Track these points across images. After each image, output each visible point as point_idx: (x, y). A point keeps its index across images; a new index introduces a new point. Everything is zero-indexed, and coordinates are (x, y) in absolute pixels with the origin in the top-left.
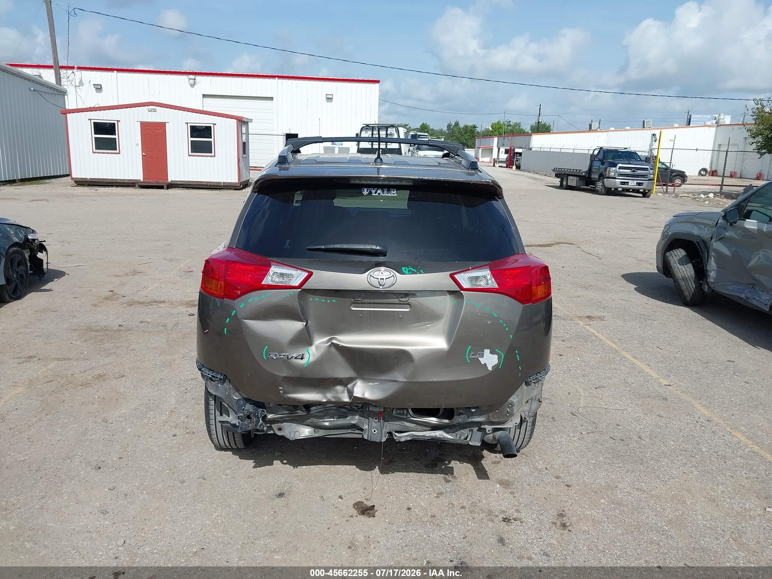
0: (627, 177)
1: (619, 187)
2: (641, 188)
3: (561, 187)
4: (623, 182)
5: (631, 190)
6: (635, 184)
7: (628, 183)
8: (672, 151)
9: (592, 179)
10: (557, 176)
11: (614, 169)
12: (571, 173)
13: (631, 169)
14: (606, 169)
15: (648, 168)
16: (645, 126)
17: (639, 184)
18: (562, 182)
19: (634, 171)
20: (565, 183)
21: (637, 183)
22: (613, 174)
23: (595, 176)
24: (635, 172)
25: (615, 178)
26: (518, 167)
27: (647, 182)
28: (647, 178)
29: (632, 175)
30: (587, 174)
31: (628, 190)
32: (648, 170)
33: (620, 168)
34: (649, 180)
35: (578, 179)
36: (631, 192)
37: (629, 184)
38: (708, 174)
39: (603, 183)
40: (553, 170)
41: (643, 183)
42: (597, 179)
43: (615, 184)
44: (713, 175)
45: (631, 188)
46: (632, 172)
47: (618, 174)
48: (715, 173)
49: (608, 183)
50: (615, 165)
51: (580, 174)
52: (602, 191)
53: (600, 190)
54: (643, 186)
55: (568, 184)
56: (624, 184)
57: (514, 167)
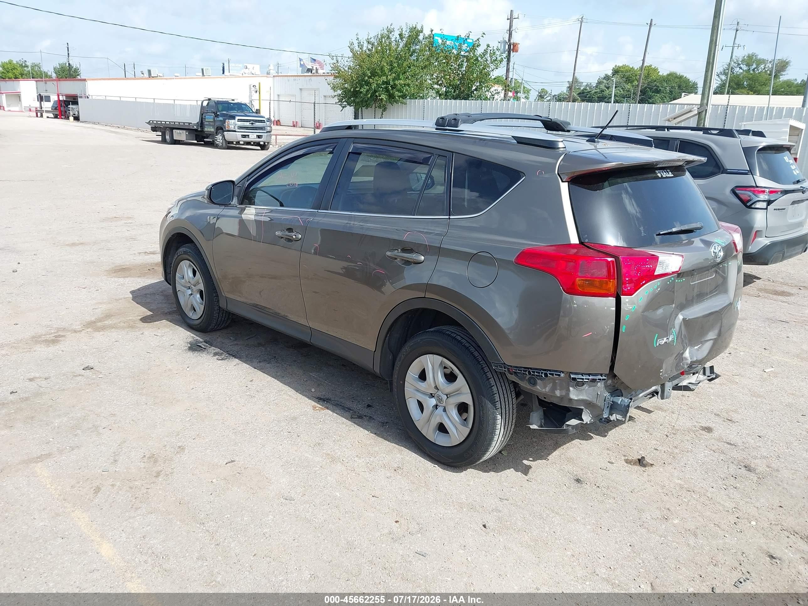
0: (247, 129)
1: (241, 140)
2: (261, 141)
3: (164, 141)
4: (243, 135)
5: (252, 143)
6: (256, 137)
7: (248, 136)
8: (270, 102)
9: (205, 132)
10: (154, 129)
11: (233, 121)
12: (177, 127)
13: (250, 122)
14: (224, 122)
15: (264, 121)
16: (205, 75)
17: (259, 137)
18: (163, 136)
19: (252, 124)
20: (167, 137)
21: (257, 136)
22: (233, 126)
23: (209, 129)
24: (254, 125)
25: (235, 131)
26: (77, 119)
27: (266, 134)
28: (265, 130)
29: (251, 127)
30: (199, 127)
31: (248, 143)
32: (265, 122)
33: (239, 120)
34: (267, 132)
35: (187, 133)
36: (252, 145)
37: (250, 137)
38: (273, 124)
39: (224, 136)
40: (149, 123)
41: (262, 136)
42: (214, 132)
43: (237, 138)
44: (277, 125)
45: (252, 141)
46: (251, 125)
47: (238, 127)
48: (278, 123)
49: (229, 136)
50: (233, 117)
51: (191, 128)
52: (222, 144)
53: (221, 144)
54: (262, 139)
55: (175, 138)
56: (245, 137)
57: (71, 118)
